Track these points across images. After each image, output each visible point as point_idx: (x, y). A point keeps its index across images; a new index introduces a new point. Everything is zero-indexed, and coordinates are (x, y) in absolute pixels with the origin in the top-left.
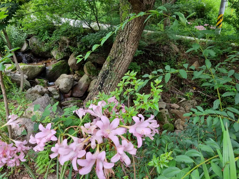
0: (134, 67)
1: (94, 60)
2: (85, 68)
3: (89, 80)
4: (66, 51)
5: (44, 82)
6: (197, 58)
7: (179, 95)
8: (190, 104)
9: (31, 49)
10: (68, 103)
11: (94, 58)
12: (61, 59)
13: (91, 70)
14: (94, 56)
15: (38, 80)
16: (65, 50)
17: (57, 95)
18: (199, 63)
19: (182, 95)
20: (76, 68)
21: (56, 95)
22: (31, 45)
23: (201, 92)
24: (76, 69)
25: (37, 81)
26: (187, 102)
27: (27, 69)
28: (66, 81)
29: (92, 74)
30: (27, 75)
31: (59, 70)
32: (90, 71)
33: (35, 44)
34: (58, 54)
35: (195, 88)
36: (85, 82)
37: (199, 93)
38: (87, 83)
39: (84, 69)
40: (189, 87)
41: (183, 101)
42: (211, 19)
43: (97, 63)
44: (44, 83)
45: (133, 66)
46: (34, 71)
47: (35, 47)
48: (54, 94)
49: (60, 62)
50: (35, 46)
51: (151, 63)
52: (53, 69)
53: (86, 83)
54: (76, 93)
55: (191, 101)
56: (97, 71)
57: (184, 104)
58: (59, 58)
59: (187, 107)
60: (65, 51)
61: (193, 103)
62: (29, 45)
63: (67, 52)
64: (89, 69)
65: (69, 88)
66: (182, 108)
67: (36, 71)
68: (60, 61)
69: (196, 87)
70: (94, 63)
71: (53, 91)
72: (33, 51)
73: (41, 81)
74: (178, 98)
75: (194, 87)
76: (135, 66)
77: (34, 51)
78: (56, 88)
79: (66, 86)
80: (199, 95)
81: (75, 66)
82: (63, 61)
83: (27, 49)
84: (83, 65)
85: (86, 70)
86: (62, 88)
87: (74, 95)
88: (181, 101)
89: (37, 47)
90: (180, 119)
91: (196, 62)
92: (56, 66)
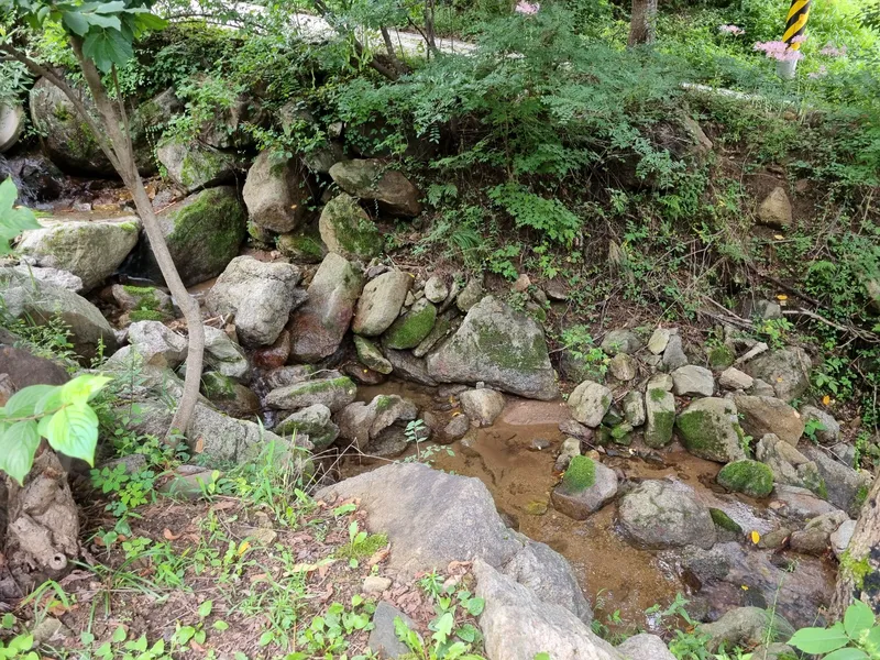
0: (554, 219)
1: (368, 189)
2: (326, 225)
3: (354, 281)
4: (224, 145)
5: (156, 299)
6: (780, 174)
7: (737, 331)
8: (787, 365)
9: (44, 134)
10: (299, 398)
11: (366, 181)
12: (208, 185)
13: (355, 234)
14: (363, 172)
15: (129, 292)
16: (221, 142)
17: (238, 359)
18: (789, 195)
19: (746, 330)
20: (285, 224)
21: (233, 362)
22: (44, 117)
23: (814, 315)
24: (284, 230)
25: (124, 294)
26: (774, 356)
27: (75, 242)
28: (265, 291)
29: (358, 251)
30: (74, 273)
31: (205, 237)
32: (348, 235)
33: (65, 113)
34: (191, 161)
35: (785, 297)
36: (339, 287)
37: (808, 316)
38: (348, 294)
39: (322, 230)
40: (761, 295)
41: (758, 355)
42: (756, 14)
43: (380, 202)
44: (158, 303)
45: (551, 216)
46: (108, 251)
47: (65, 124)
48: (221, 356)
49: (203, 199)
50: (64, 119)
51: (619, 200)
52: (178, 230)
53: (342, 293)
54: (306, 342)
55: (787, 353)
56: (381, 235)
57: (763, 368)
58: (196, 179)
59: (779, 380)
60: (220, 149)
61: (799, 363)
62: (29, 115)
63: (230, 150)
64: (347, 227)
65: (279, 322)
66: (761, 384)
67: (113, 252)
68: (202, 193)
69: (791, 293)
70: (366, 203)
71: (217, 344)
72: (53, 146)
73: (141, 294)
74: (734, 340)
75: (779, 293)
76: (556, 216)
77: (63, 145)
78: (223, 327)
79: (267, 317)
80: (807, 324)
81: (278, 217)
82: (217, 190)
83: (23, 134)
84: (311, 209)
85: (331, 233)
86: (252, 325)
87: (302, 349)
88: (750, 354)
89: (76, 125)
90: (773, 435)
91: (776, 192)
92: (191, 216)
